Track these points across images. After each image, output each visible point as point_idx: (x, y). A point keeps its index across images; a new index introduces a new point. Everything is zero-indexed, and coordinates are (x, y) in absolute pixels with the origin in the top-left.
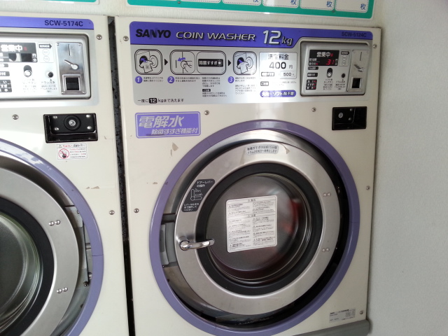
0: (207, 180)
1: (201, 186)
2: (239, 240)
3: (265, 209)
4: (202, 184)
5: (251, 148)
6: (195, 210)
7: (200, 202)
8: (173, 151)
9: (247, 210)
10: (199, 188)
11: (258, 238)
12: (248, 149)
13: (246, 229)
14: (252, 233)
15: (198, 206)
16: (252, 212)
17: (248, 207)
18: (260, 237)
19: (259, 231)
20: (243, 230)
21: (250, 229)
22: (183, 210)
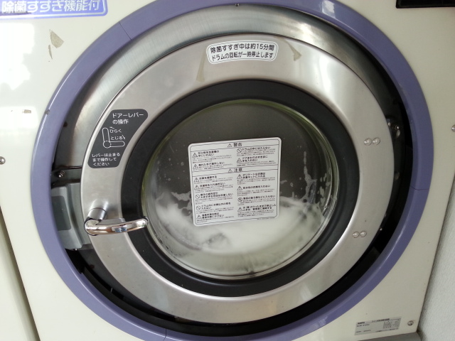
0: (132, 111)
1: (121, 122)
2: (214, 208)
3: (259, 160)
4: (122, 118)
5: (219, 49)
6: (114, 164)
7: (122, 151)
8: (53, 49)
9: (226, 161)
10: (117, 126)
11: (246, 205)
12: (213, 50)
13: (226, 191)
14: (235, 197)
15: (119, 159)
16: (235, 165)
17: (228, 156)
18: (250, 205)
19: (249, 196)
20: (220, 193)
21: (234, 191)
22: (91, 164)
